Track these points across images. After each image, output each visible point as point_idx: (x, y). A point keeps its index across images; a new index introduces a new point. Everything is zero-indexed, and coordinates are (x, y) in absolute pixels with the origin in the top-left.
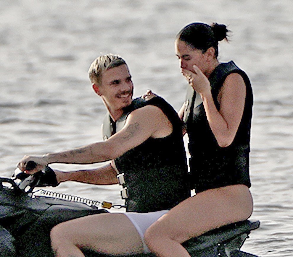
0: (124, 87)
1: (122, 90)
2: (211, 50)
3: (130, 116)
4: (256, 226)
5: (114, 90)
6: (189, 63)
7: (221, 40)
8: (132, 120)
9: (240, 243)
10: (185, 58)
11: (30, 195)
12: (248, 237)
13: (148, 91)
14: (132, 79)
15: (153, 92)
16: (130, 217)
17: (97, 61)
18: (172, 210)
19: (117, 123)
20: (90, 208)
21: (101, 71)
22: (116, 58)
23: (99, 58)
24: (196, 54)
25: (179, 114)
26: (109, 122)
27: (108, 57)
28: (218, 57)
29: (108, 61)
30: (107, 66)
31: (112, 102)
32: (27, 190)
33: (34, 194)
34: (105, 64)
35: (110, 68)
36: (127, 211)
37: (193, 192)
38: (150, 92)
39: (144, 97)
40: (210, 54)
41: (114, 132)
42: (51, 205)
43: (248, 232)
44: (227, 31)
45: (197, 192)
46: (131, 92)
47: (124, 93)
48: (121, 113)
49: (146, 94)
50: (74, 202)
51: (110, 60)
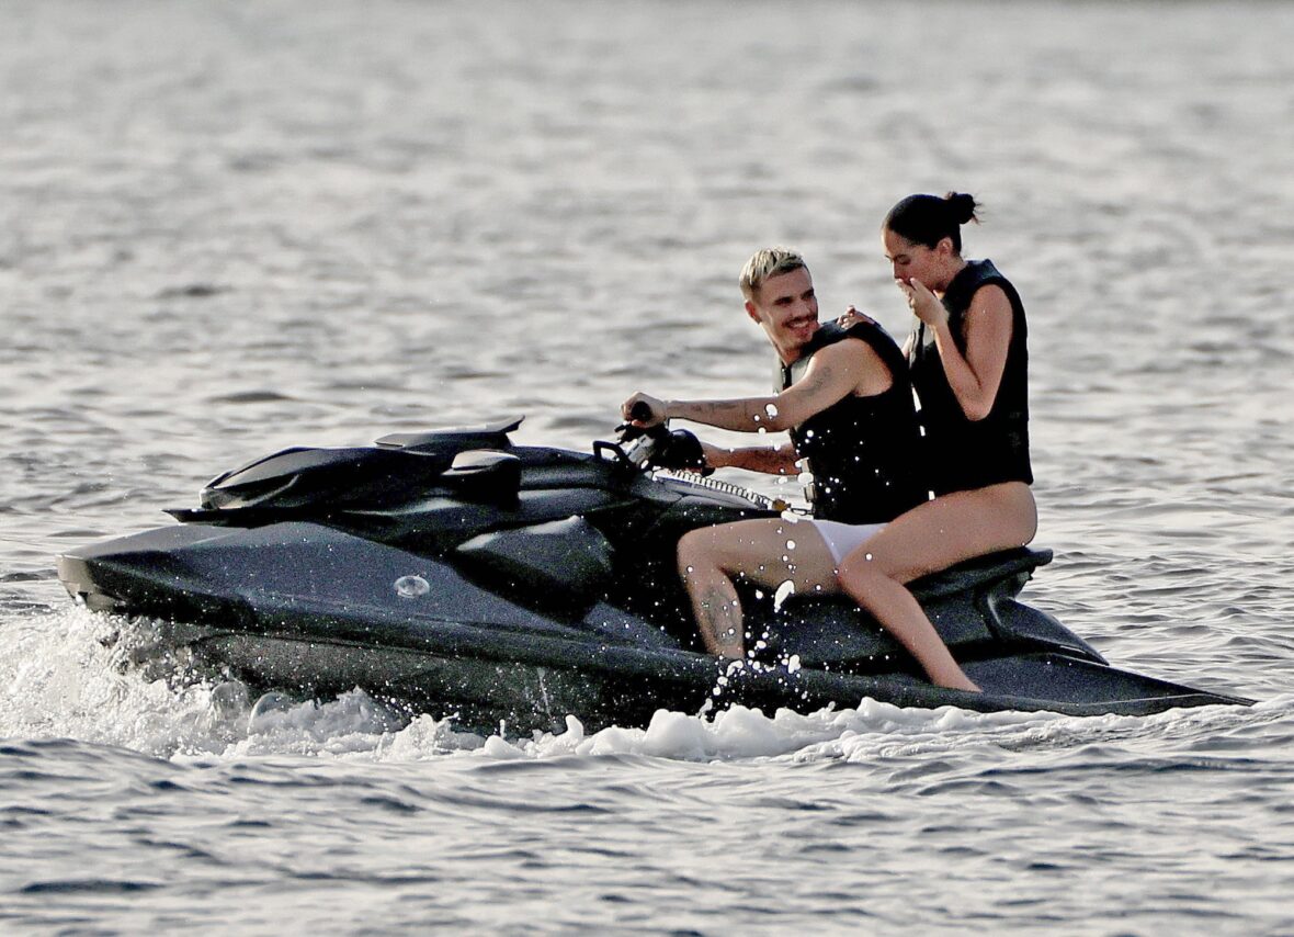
0: (800, 309)
1: (795, 315)
2: (947, 242)
3: (813, 360)
4: (1044, 558)
5: (782, 314)
6: (908, 268)
7: (965, 221)
8: (817, 365)
9: (1016, 587)
10: (900, 261)
11: (648, 474)
12: (1031, 579)
13: (849, 309)
14: (815, 293)
15: (857, 309)
16: (819, 528)
17: (754, 260)
18: (895, 521)
19: (792, 370)
20: (755, 507)
21: (758, 278)
22: (786, 257)
23: (757, 254)
24: (919, 253)
25: (904, 351)
26: (781, 366)
27: (772, 253)
28: (962, 254)
29: (772, 262)
30: (770, 271)
31: (779, 335)
32: (643, 466)
33: (656, 474)
34: (765, 268)
35: (775, 274)
36: (815, 518)
37: (932, 495)
38: (853, 311)
39: (843, 318)
40: (943, 251)
41: (788, 383)
42: (684, 495)
43: (1032, 571)
44: (973, 205)
45: (936, 495)
46: (813, 316)
47: (798, 320)
48: (797, 353)
49: (846, 313)
50: (726, 492)
51: (775, 260)
